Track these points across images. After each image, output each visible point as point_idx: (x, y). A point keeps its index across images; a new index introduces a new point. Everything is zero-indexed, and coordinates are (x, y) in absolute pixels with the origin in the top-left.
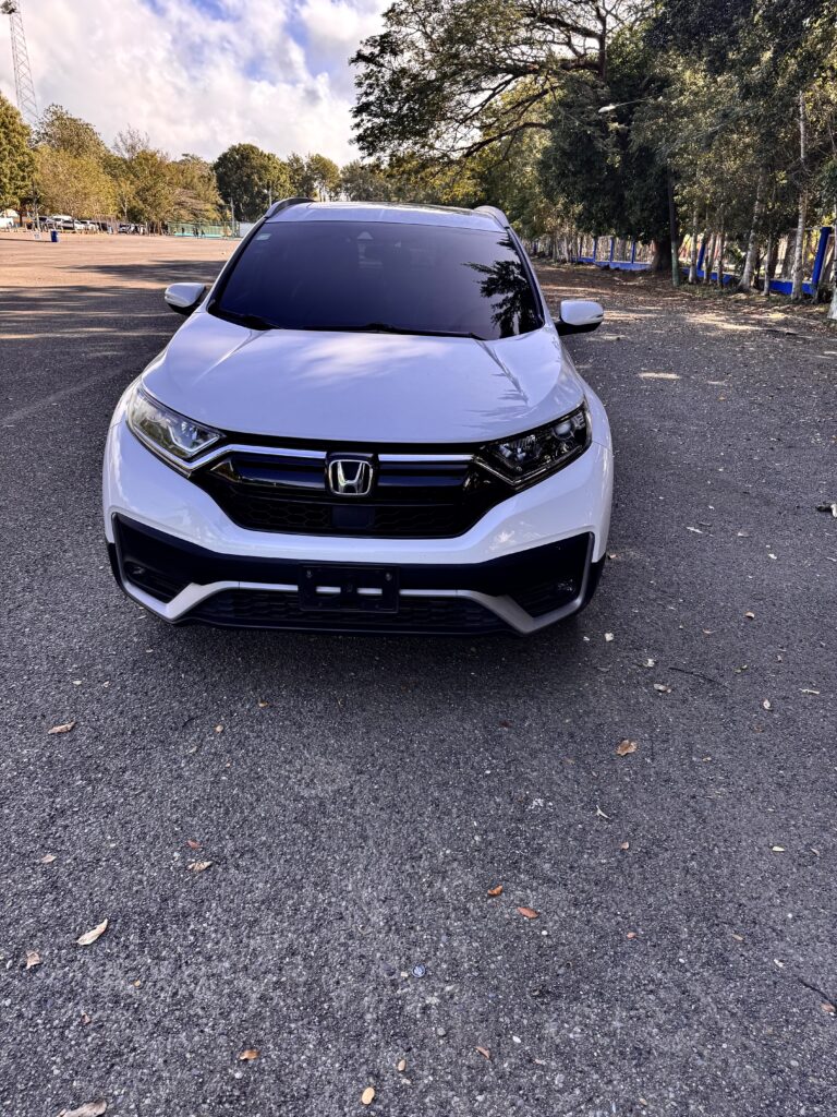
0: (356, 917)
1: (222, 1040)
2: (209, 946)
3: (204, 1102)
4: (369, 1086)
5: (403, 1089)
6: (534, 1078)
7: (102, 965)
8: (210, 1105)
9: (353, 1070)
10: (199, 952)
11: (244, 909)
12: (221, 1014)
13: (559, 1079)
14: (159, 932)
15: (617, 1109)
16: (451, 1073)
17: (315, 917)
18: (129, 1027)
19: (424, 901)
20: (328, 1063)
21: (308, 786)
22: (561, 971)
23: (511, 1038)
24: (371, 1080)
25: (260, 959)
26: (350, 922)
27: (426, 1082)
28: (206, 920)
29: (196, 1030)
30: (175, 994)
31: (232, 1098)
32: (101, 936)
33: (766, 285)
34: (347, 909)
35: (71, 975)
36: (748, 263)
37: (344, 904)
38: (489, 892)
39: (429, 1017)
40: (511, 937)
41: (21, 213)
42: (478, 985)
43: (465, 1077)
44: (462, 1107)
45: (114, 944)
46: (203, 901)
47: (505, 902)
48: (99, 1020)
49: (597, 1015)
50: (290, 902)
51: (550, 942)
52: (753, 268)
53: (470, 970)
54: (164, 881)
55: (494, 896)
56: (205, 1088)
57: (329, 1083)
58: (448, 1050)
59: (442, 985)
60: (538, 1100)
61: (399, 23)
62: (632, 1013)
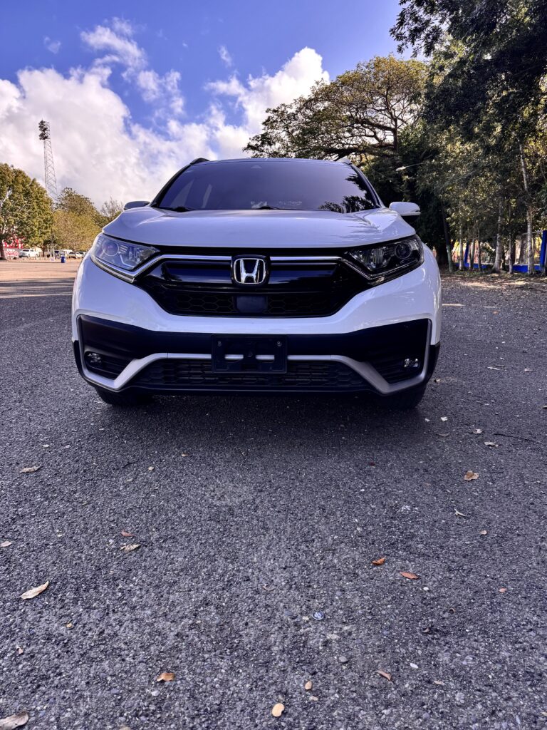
0: (261, 579)
1: (141, 667)
2: (134, 599)
3: (121, 715)
4: (279, 702)
5: (312, 704)
6: (436, 696)
7: (40, 613)
8: (127, 717)
9: (263, 689)
10: (126, 604)
11: (165, 575)
12: (141, 647)
13: (460, 697)
14: (91, 591)
15: (522, 721)
16: (355, 692)
17: (226, 579)
18: (58, 657)
19: (319, 569)
20: (240, 684)
21: (220, 499)
22: (446, 615)
23: (408, 665)
24: (280, 697)
25: (178, 608)
26: (256, 583)
27: (332, 698)
28: (133, 582)
29: (117, 660)
30: (102, 633)
31: (148, 712)
32: (42, 593)
33: (511, 267)
34: (253, 573)
35: (11, 620)
36: (497, 255)
37: (250, 570)
38: (374, 562)
39: (330, 648)
40: (396, 592)
41: (44, 250)
42: (373, 625)
43: (369, 695)
44: (370, 719)
45: (52, 598)
46: (131, 570)
47: (388, 569)
48: (32, 652)
49: (486, 647)
50: (206, 570)
51: (432, 595)
52: (500, 258)
53: (364, 614)
54: (99, 557)
55: (378, 565)
56: (123, 704)
57: (241, 700)
58: (350, 674)
59: (340, 626)
60: (442, 713)
61: (272, 128)
62: (517, 646)
